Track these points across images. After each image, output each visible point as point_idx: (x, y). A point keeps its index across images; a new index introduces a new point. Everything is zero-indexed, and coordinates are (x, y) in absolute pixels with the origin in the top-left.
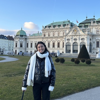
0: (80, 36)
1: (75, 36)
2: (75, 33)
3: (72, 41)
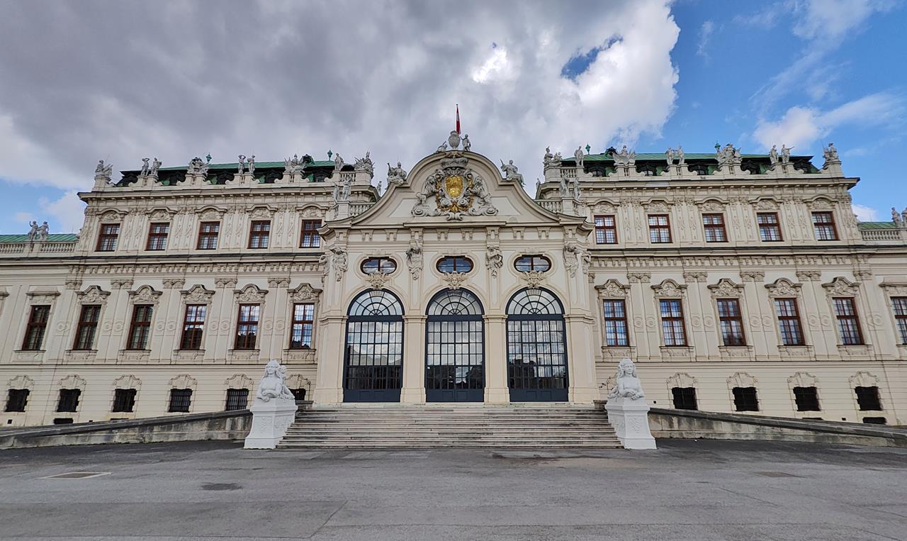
0: (506, 236)
1: (455, 237)
2: (451, 204)
3: (414, 276)
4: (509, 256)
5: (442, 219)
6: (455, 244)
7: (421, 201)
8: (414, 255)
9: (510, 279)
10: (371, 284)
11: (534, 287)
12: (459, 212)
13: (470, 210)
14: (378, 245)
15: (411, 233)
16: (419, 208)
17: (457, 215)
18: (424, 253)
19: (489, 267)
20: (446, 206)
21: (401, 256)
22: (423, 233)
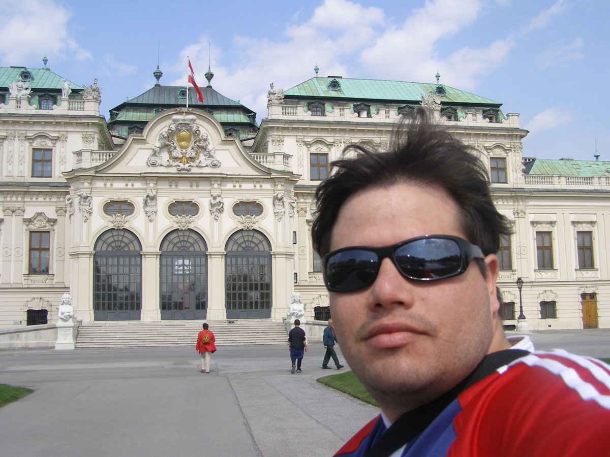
2: (181, 156)
3: (150, 218)
4: (229, 202)
5: (173, 170)
6: (184, 192)
7: (155, 152)
8: (149, 201)
9: (230, 223)
10: (113, 225)
11: (248, 230)
12: (188, 163)
13: (197, 161)
14: (119, 191)
15: (146, 180)
16: (153, 159)
17: (187, 165)
18: (158, 198)
19: (212, 212)
20: (176, 158)
21: (138, 201)
22: (157, 181)
